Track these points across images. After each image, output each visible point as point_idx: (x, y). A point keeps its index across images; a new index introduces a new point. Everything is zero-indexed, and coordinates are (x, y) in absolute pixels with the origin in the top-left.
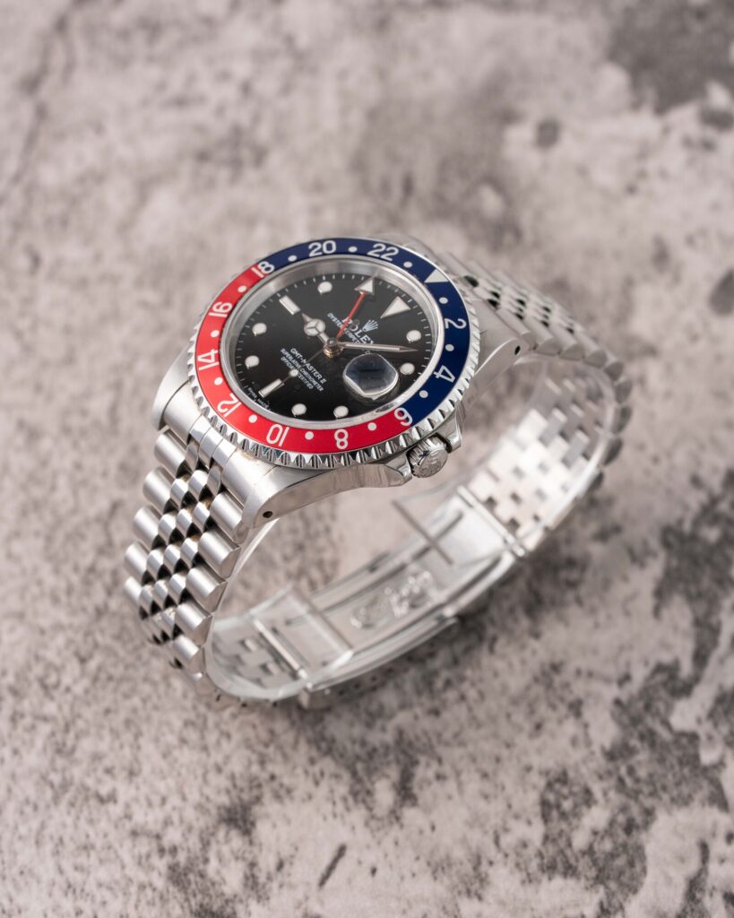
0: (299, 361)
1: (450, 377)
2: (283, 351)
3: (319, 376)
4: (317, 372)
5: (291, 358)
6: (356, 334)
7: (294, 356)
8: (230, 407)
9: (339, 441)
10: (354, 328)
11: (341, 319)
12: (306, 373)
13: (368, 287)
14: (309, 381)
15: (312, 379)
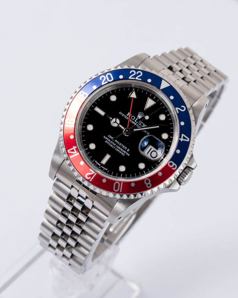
0: (113, 141)
1: (187, 139)
2: (104, 137)
3: (126, 148)
4: (124, 146)
5: (109, 140)
6: (135, 121)
7: (110, 139)
8: (91, 176)
9: (147, 184)
10: (133, 118)
11: (126, 114)
12: (119, 148)
13: (133, 95)
14: (121, 151)
15: (123, 150)
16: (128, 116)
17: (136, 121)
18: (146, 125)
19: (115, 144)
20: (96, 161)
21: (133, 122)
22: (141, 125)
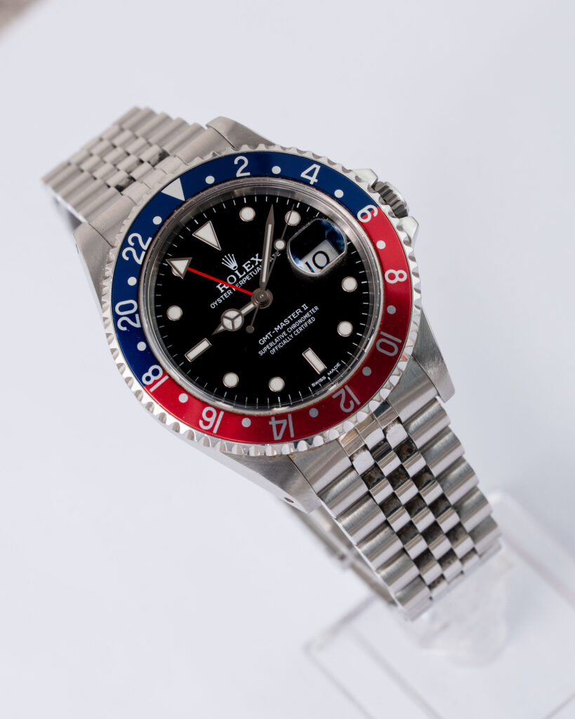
0: (275, 335)
1: (315, 169)
2: (261, 353)
3: (299, 311)
4: (293, 315)
5: (271, 344)
7: (268, 342)
9: (397, 279)
10: (232, 280)
11: (218, 294)
12: (294, 326)
13: (181, 266)
14: (304, 323)
15: (303, 318)
16: (225, 290)
17: (241, 274)
18: (257, 255)
19: (284, 333)
20: (313, 385)
21: (243, 282)
22: (253, 266)
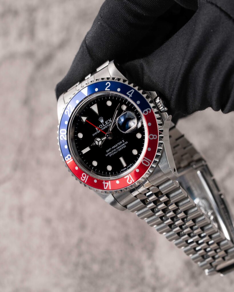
0: (112, 150)
1: (132, 91)
2: (106, 155)
3: (121, 142)
4: (119, 143)
5: (110, 153)
7: (109, 151)
8: (130, 179)
9: (153, 138)
10: (101, 126)
11: (96, 131)
12: (119, 148)
13: (84, 119)
14: (122, 147)
15: (122, 145)
16: (98, 130)
17: (104, 125)
18: (110, 119)
19: (115, 149)
20: (122, 170)
21: (104, 128)
22: (108, 123)
